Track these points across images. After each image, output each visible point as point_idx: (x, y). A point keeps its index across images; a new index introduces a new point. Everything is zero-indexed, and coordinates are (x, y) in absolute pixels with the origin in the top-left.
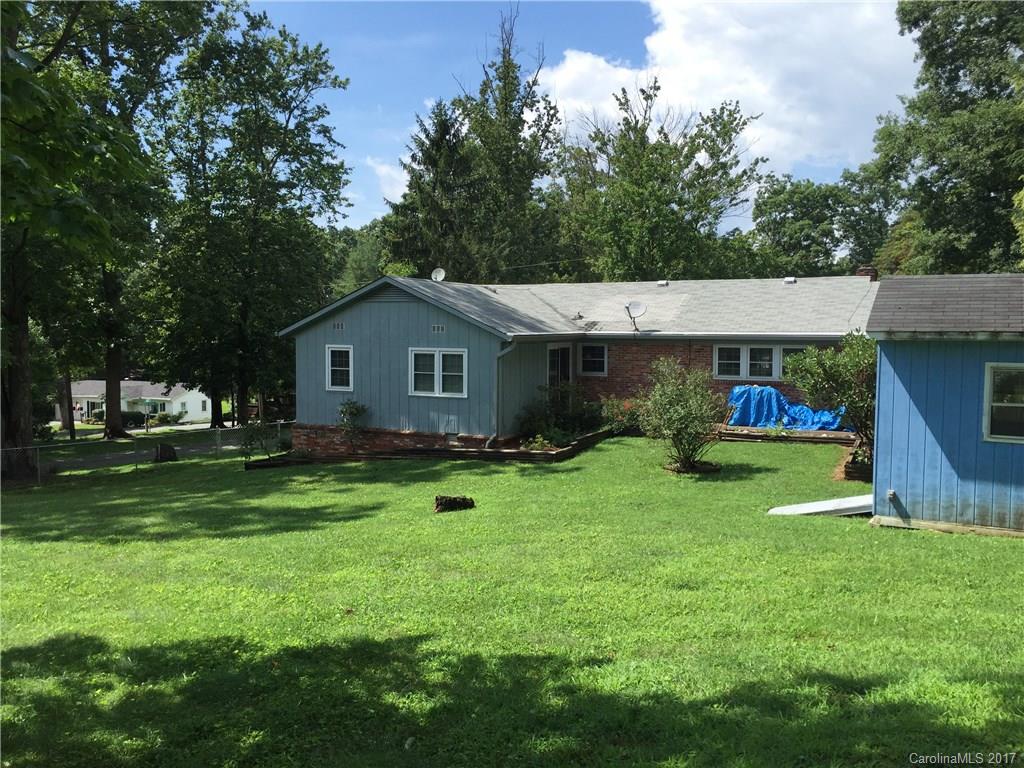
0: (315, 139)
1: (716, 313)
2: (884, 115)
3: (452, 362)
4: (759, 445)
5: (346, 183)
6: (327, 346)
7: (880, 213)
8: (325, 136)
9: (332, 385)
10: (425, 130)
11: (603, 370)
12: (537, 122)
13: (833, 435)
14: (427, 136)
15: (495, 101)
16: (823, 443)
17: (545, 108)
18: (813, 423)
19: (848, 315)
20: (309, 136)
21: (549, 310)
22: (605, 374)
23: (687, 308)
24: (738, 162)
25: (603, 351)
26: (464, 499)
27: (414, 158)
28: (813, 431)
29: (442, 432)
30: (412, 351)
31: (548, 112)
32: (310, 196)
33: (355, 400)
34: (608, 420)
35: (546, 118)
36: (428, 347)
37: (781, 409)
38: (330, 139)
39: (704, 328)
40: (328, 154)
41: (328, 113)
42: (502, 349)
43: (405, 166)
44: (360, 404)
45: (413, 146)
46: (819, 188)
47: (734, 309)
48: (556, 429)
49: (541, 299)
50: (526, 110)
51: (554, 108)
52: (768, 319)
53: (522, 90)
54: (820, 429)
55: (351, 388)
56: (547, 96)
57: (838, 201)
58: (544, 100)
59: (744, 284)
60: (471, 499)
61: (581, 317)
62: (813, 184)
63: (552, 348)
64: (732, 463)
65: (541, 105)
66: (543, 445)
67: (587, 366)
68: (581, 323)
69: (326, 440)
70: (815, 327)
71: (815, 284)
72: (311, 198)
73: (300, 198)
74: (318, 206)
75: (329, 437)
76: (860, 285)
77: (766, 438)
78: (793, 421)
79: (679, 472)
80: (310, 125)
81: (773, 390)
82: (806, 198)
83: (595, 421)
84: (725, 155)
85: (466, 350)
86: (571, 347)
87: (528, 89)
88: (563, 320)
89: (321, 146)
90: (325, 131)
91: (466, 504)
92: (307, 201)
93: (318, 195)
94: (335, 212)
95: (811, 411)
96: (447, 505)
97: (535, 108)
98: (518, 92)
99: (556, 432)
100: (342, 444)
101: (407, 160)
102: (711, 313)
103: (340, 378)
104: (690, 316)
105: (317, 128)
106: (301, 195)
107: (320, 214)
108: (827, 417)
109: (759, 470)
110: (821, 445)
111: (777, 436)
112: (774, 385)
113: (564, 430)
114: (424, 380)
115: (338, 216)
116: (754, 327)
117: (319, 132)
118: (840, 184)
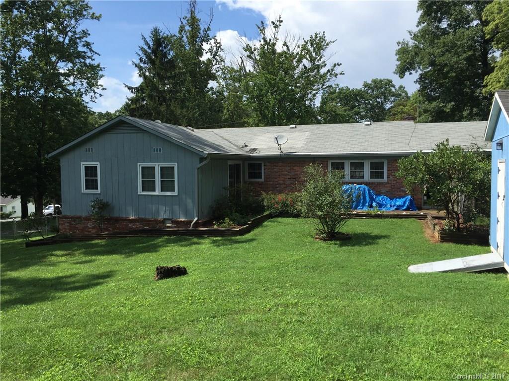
0: (81, 48)
1: (327, 142)
3: (167, 172)
5: (102, 76)
6: (82, 163)
7: (382, 104)
8: (88, 48)
9: (86, 189)
10: (148, 44)
11: (261, 178)
12: (210, 51)
13: (409, 213)
14: (149, 47)
15: (187, 38)
16: (405, 218)
17: (214, 43)
18: (391, 206)
19: (407, 142)
20: (78, 47)
21: (226, 142)
22: (262, 180)
23: (309, 140)
24: (325, 65)
25: (261, 166)
26: (179, 268)
27: (141, 60)
29: (161, 218)
30: (140, 166)
31: (216, 45)
32: (80, 83)
33: (101, 199)
34: (269, 207)
35: (215, 48)
36: (151, 162)
37: (372, 199)
38: (91, 50)
39: (322, 151)
40: (89, 57)
41: (89, 34)
42: (200, 162)
43: (136, 65)
44: (105, 201)
45: (140, 52)
46: (353, 90)
47: (338, 139)
48: (237, 214)
49: (221, 137)
50: (204, 43)
51: (219, 43)
52: (359, 144)
53: (202, 32)
54: (396, 209)
55: (99, 191)
56: (215, 36)
57: (362, 98)
58: (214, 39)
59: (341, 127)
60: (184, 268)
61: (246, 146)
62: (349, 89)
63: (230, 164)
65: (212, 41)
66: (229, 224)
67: (252, 175)
68: (247, 149)
69: (83, 226)
70: (389, 148)
71: (383, 125)
72: (81, 85)
73: (73, 84)
74: (85, 90)
75: (84, 224)
76: (409, 126)
77: (368, 216)
78: (380, 205)
79: (325, 240)
80: (78, 41)
81: (366, 187)
82: (346, 96)
83: (260, 208)
84: (318, 61)
85: (176, 164)
86: (241, 163)
87: (205, 33)
88: (235, 147)
89: (85, 52)
90: (87, 45)
91: (180, 272)
92: (78, 86)
93: (84, 83)
94: (95, 92)
95: (389, 199)
96: (166, 273)
97: (209, 43)
98: (200, 33)
99: (237, 216)
100: (94, 228)
101: (137, 61)
102: (325, 142)
103: (91, 184)
104: (313, 144)
105: (82, 43)
106: (74, 82)
107: (86, 94)
108: (399, 202)
109: (378, 237)
110: (404, 219)
111: (375, 215)
112: (366, 184)
113: (242, 214)
114: (148, 185)
115: (96, 95)
116: (352, 149)
117: (84, 46)
118: (363, 89)
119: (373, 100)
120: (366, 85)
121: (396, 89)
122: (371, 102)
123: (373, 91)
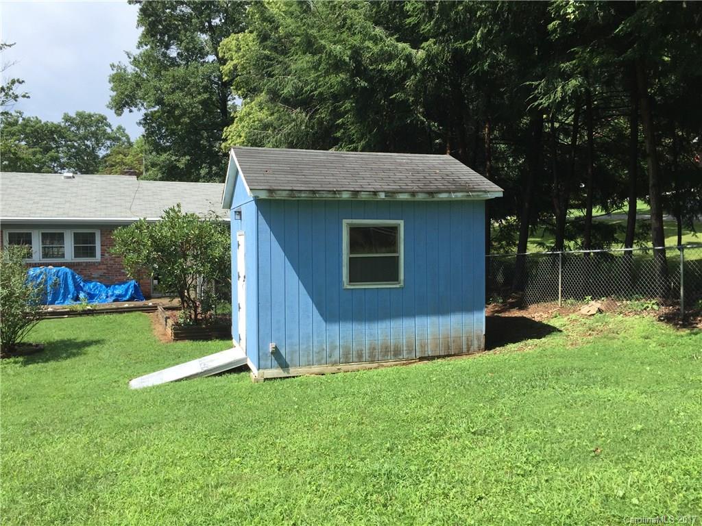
2: (116, 64)
4: (67, 320)
7: (94, 149)
13: (132, 304)
16: (128, 312)
18: (107, 297)
28: (109, 304)
37: (78, 288)
46: (46, 124)
52: (56, 206)
54: (114, 301)
57: (62, 137)
62: (40, 121)
64: (52, 340)
70: (103, 214)
77: (72, 313)
78: (91, 297)
81: (68, 270)
82: (36, 131)
95: (104, 287)
108: (119, 290)
109: (86, 344)
110: (126, 314)
111: (83, 311)
112: (68, 265)
119: (79, 142)
120: (67, 119)
121: (112, 130)
122: (75, 144)
123: (78, 129)
